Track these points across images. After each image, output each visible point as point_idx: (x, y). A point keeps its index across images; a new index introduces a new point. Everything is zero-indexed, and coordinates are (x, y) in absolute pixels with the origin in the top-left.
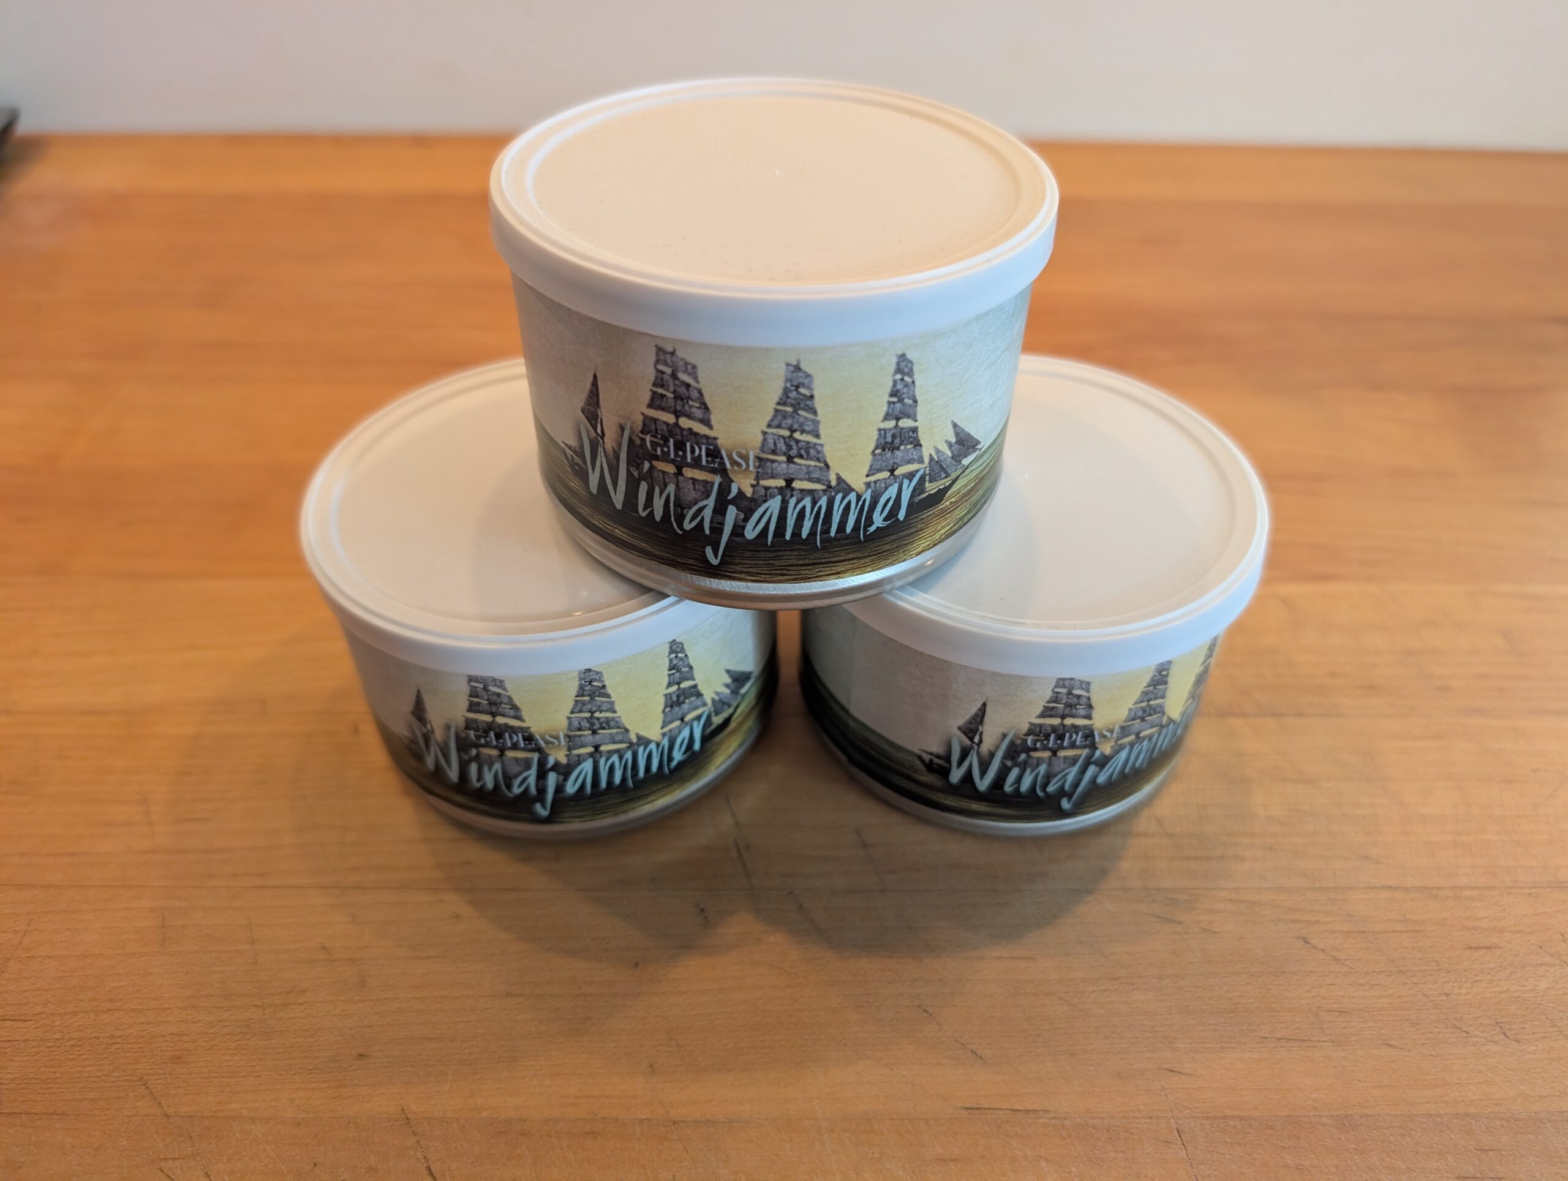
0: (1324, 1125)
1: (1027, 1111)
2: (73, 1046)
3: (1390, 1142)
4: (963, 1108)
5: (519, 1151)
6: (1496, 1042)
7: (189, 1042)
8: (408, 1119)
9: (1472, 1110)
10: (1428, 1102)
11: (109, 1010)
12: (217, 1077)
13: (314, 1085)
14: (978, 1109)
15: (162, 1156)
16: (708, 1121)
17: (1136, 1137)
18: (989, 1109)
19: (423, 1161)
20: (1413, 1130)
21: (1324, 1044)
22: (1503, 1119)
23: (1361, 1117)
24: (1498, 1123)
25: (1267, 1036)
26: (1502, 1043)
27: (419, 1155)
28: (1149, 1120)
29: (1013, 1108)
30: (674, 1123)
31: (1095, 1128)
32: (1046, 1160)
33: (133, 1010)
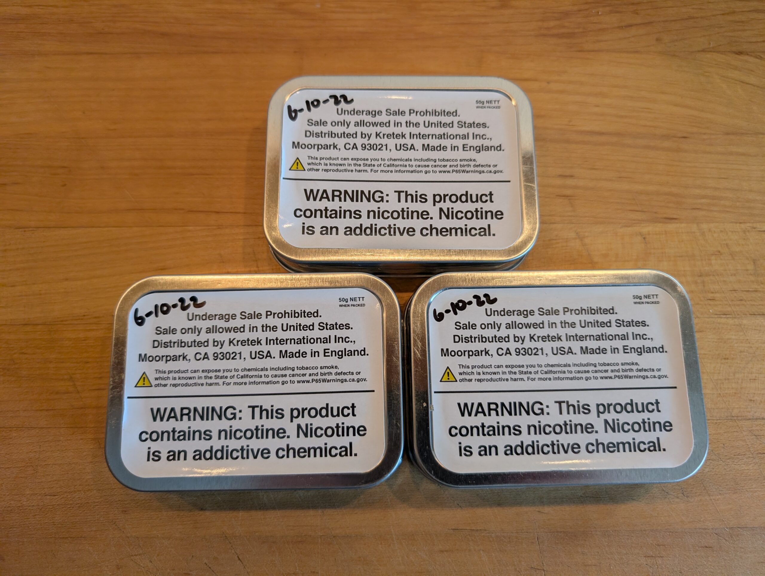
0: (597, 535)
1: (478, 530)
2: (79, 507)
3: (622, 542)
4: (452, 529)
5: (273, 549)
6: (678, 498)
8: (226, 537)
9: (659, 528)
10: (642, 525)
11: (89, 490)
13: (185, 523)
14: (458, 529)
15: (131, 554)
16: (348, 536)
17: (520, 540)
18: (462, 529)
19: (235, 554)
20: (632, 536)
21: (606, 499)
22: (671, 532)
23: (613, 531)
24: (668, 534)
25: (582, 495)
26: (681, 498)
27: (233, 551)
28: (527, 534)
29: (473, 529)
30: (334, 537)
31: (504, 537)
32: (483, 550)
33: (99, 490)
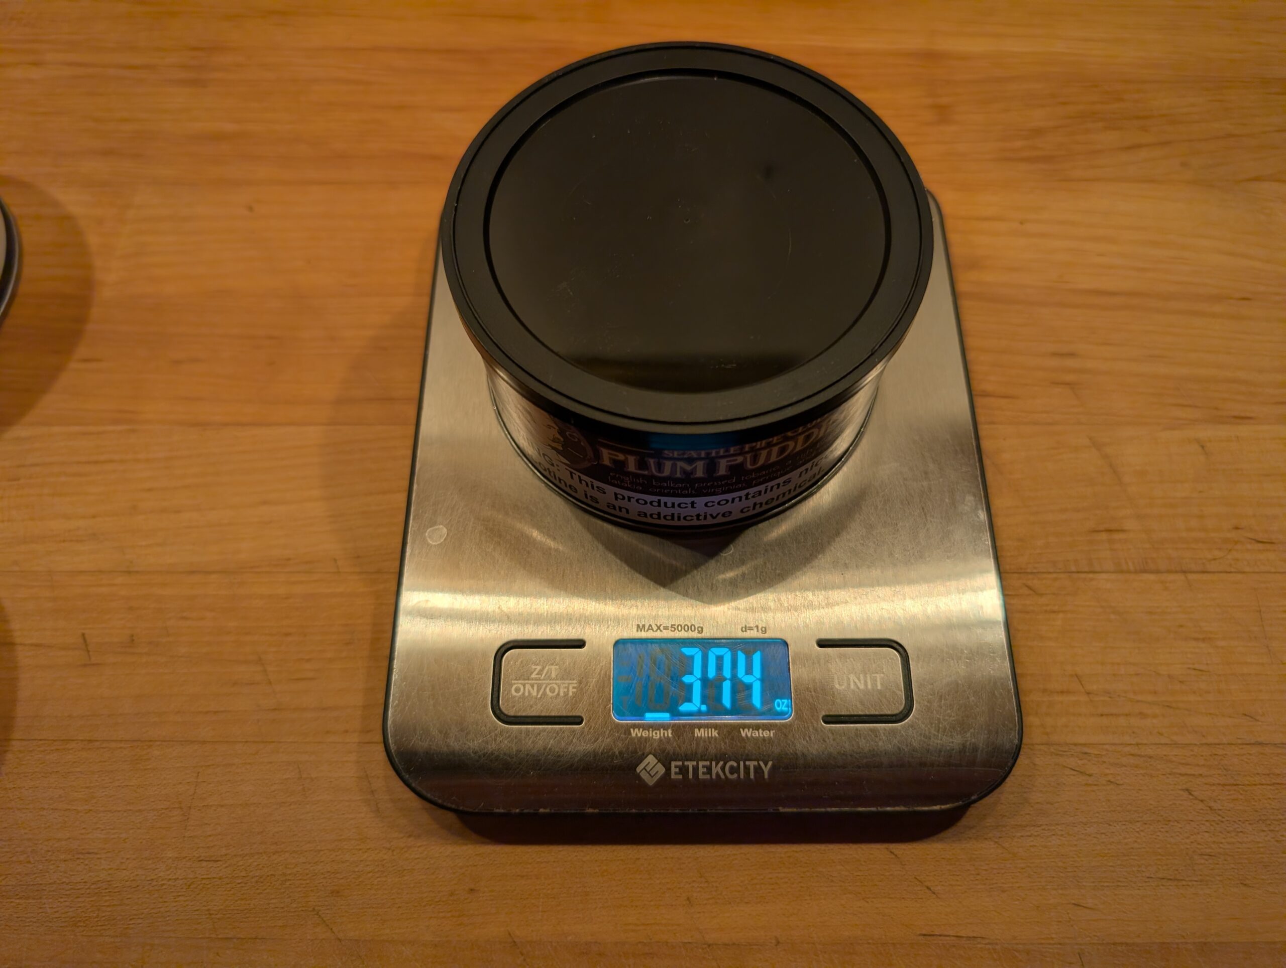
7: (342, 878)
12: (370, 908)
